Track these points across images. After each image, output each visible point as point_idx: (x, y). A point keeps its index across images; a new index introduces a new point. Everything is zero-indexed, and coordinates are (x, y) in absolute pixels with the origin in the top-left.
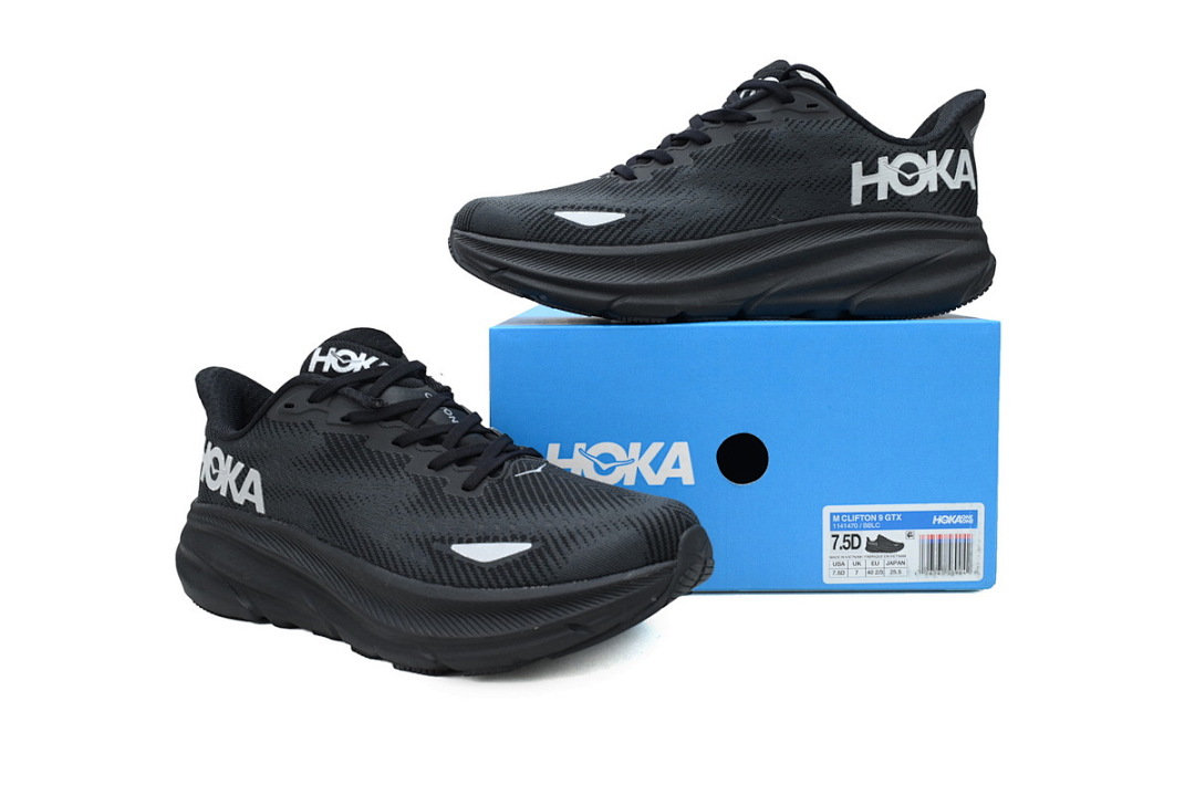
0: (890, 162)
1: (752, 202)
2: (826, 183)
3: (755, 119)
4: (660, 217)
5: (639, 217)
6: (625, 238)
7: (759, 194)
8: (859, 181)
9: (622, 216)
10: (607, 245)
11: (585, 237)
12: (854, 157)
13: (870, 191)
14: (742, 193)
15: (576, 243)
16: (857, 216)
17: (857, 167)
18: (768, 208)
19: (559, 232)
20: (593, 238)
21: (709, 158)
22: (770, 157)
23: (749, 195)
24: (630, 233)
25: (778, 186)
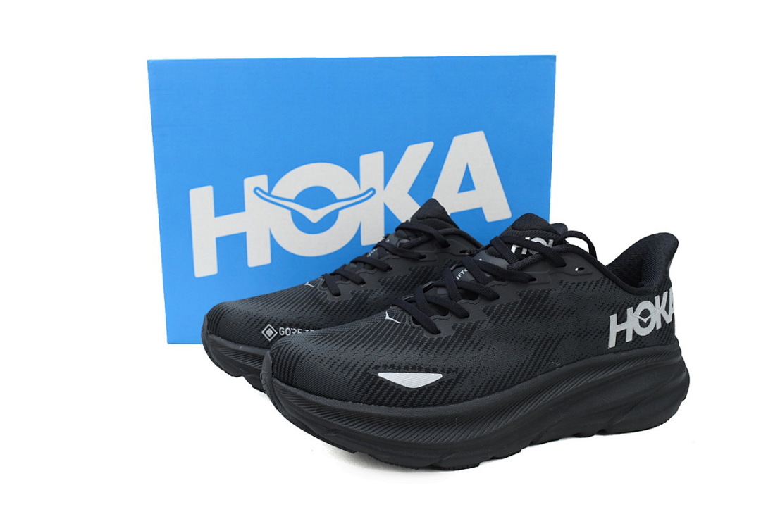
0: (634, 311)
1: (538, 353)
2: (591, 333)
3: (535, 280)
4: (471, 375)
5: (454, 376)
6: (445, 398)
7: (542, 345)
8: (614, 328)
9: (439, 376)
10: (430, 406)
11: (411, 399)
12: (611, 311)
13: (621, 335)
14: (530, 345)
15: (403, 406)
16: (612, 356)
17: (614, 318)
18: (550, 356)
19: (387, 395)
20: (418, 401)
21: (501, 315)
22: (551, 314)
23: (535, 347)
24: (448, 393)
25: (557, 337)
